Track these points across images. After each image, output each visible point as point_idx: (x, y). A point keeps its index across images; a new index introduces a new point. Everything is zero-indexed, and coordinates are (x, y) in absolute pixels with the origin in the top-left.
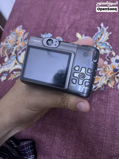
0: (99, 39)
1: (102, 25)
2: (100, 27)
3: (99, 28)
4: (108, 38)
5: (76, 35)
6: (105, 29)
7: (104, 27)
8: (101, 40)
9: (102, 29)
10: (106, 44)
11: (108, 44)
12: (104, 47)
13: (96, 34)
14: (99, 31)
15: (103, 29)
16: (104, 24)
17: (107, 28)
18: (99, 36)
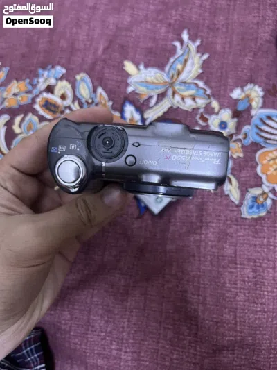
0: (179, 73)
1: (185, 36)
2: (182, 42)
3: (177, 44)
4: (200, 71)
5: (123, 65)
6: (193, 47)
7: (190, 42)
8: (183, 77)
9: (184, 46)
10: (197, 85)
11: (201, 84)
12: (192, 92)
13: (172, 60)
14: (179, 52)
15: (188, 46)
16: (188, 33)
17: (198, 43)
18: (179, 66)
